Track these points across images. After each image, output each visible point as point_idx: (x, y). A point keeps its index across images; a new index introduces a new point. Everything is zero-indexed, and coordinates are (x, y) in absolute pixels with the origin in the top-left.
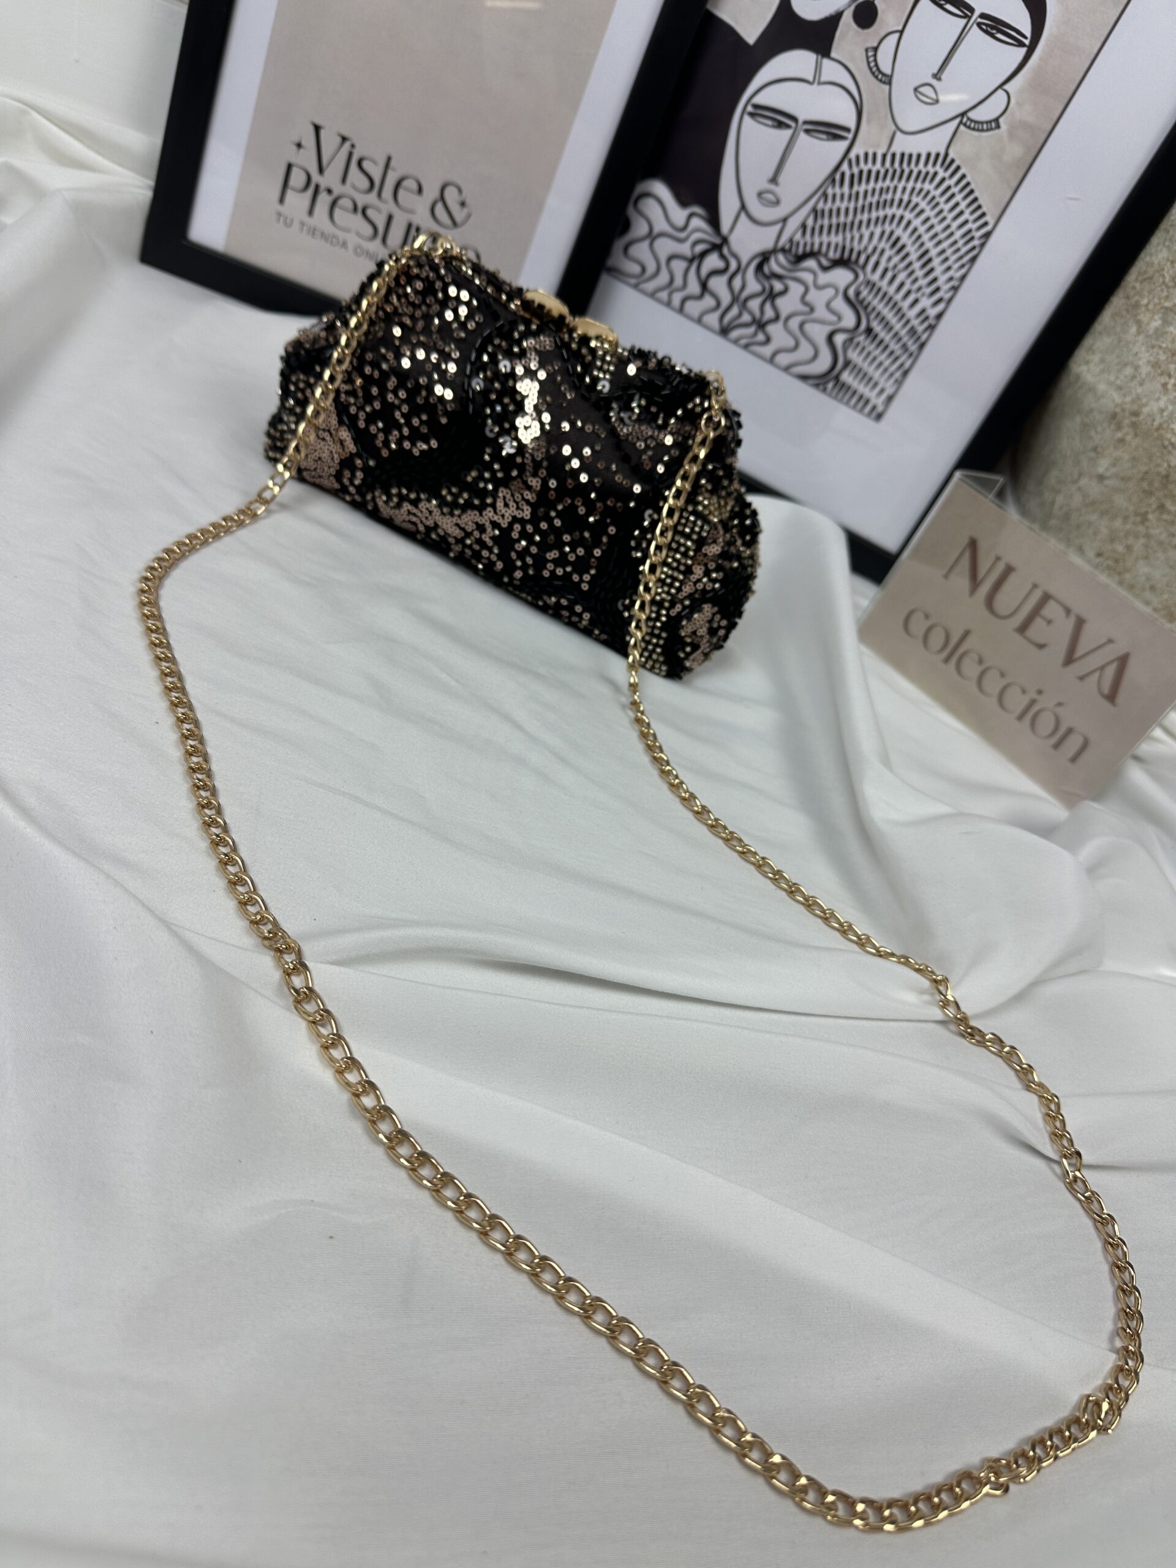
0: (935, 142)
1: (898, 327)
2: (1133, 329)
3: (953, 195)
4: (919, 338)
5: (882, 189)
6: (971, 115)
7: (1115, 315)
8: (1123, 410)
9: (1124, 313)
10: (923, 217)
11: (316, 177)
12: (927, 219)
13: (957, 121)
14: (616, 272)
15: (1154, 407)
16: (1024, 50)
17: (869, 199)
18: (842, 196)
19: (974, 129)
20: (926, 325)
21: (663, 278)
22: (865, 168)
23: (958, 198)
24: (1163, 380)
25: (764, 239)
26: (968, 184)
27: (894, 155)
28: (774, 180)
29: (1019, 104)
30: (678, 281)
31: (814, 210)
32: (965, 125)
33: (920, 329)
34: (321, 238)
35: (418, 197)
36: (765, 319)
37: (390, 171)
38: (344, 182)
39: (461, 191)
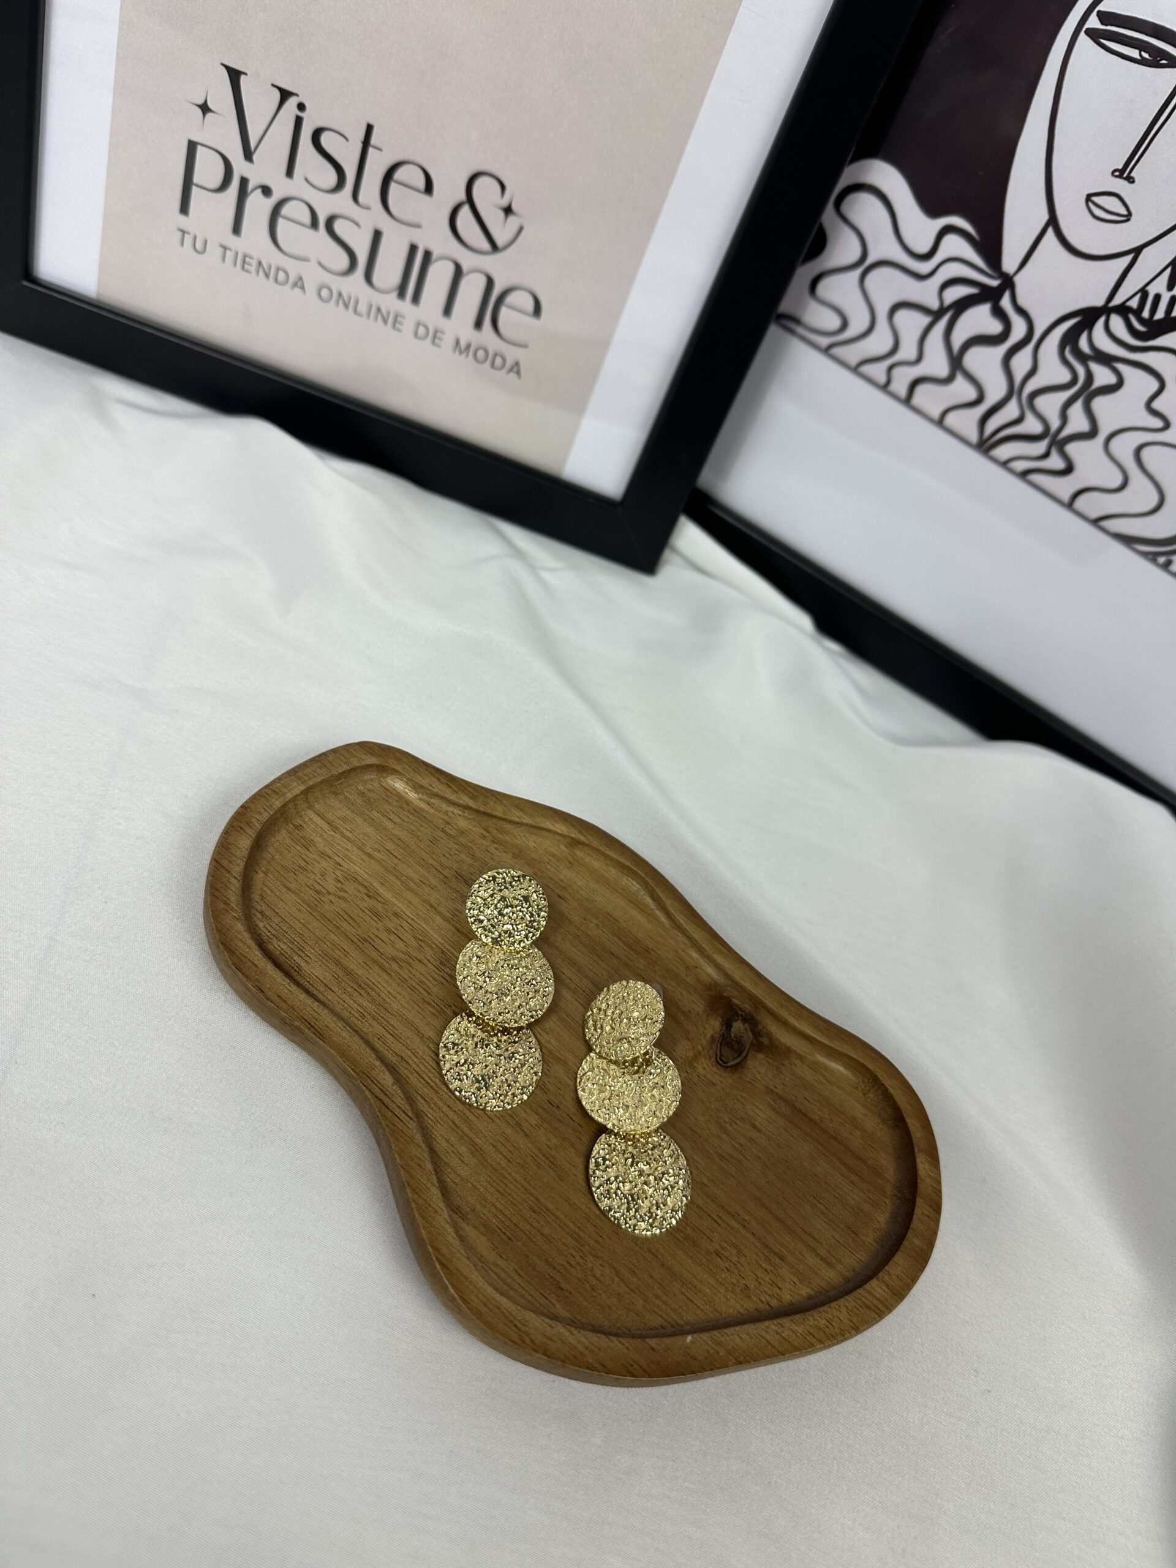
11: (240, 167)
14: (792, 323)
25: (1092, 286)
28: (1125, 171)
34: (258, 273)
35: (425, 198)
36: (1067, 431)
37: (371, 151)
38: (290, 173)
39: (503, 187)
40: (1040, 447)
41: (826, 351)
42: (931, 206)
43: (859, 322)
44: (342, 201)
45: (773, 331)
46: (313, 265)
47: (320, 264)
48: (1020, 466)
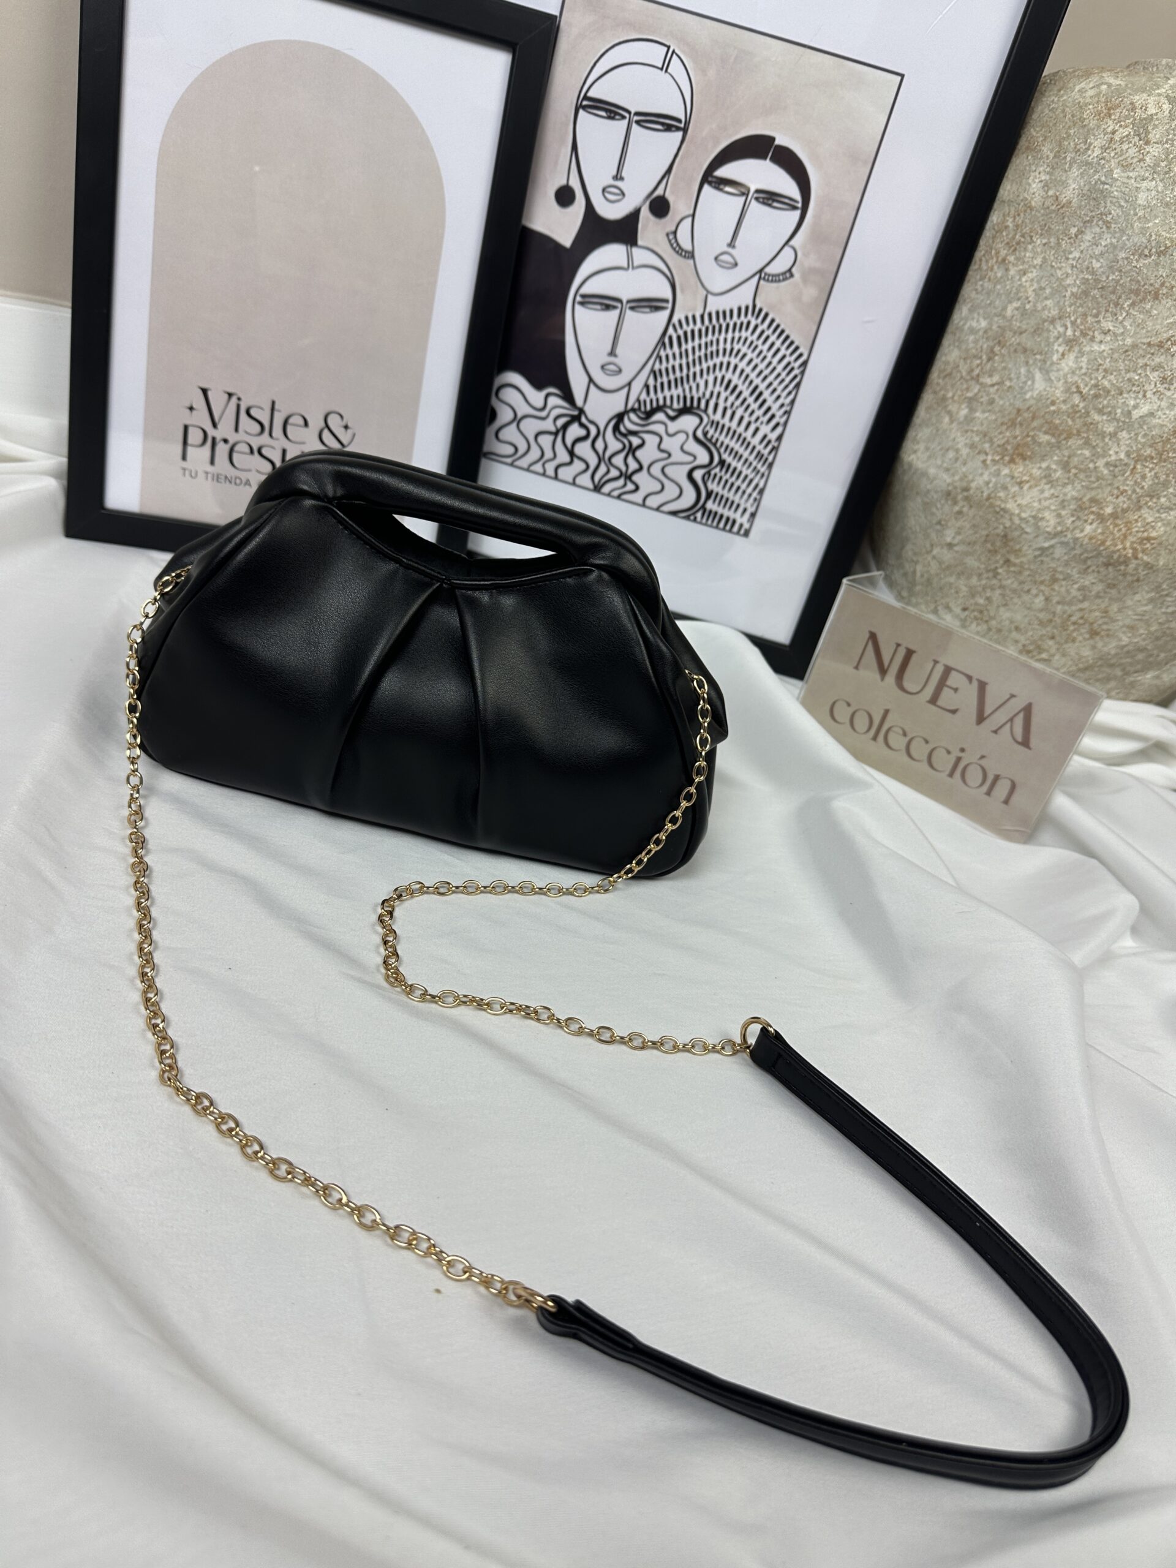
0: (743, 297)
1: (746, 454)
2: (947, 419)
3: (767, 338)
4: (767, 459)
5: (706, 344)
6: (768, 270)
7: (928, 409)
8: (955, 488)
9: (935, 406)
10: (747, 359)
11: (211, 432)
12: (751, 361)
13: (757, 277)
14: (491, 456)
15: (979, 481)
16: (798, 213)
17: (697, 354)
18: (674, 355)
19: (772, 281)
20: (770, 447)
21: (535, 453)
22: (689, 330)
23: (773, 338)
24: (982, 457)
25: (616, 403)
26: (778, 326)
27: (710, 315)
28: (612, 353)
29: (804, 255)
30: (549, 454)
31: (653, 371)
32: (764, 279)
33: (766, 452)
34: (225, 482)
35: (305, 430)
36: (630, 470)
37: (276, 414)
38: (237, 430)
39: (341, 416)
40: (621, 482)
41: (512, 465)
42: (538, 385)
43: (522, 447)
44: (265, 439)
45: (484, 462)
46: (254, 472)
47: (258, 471)
48: (616, 493)
